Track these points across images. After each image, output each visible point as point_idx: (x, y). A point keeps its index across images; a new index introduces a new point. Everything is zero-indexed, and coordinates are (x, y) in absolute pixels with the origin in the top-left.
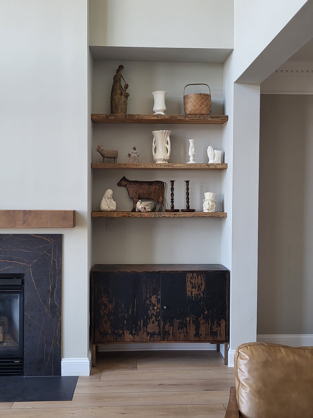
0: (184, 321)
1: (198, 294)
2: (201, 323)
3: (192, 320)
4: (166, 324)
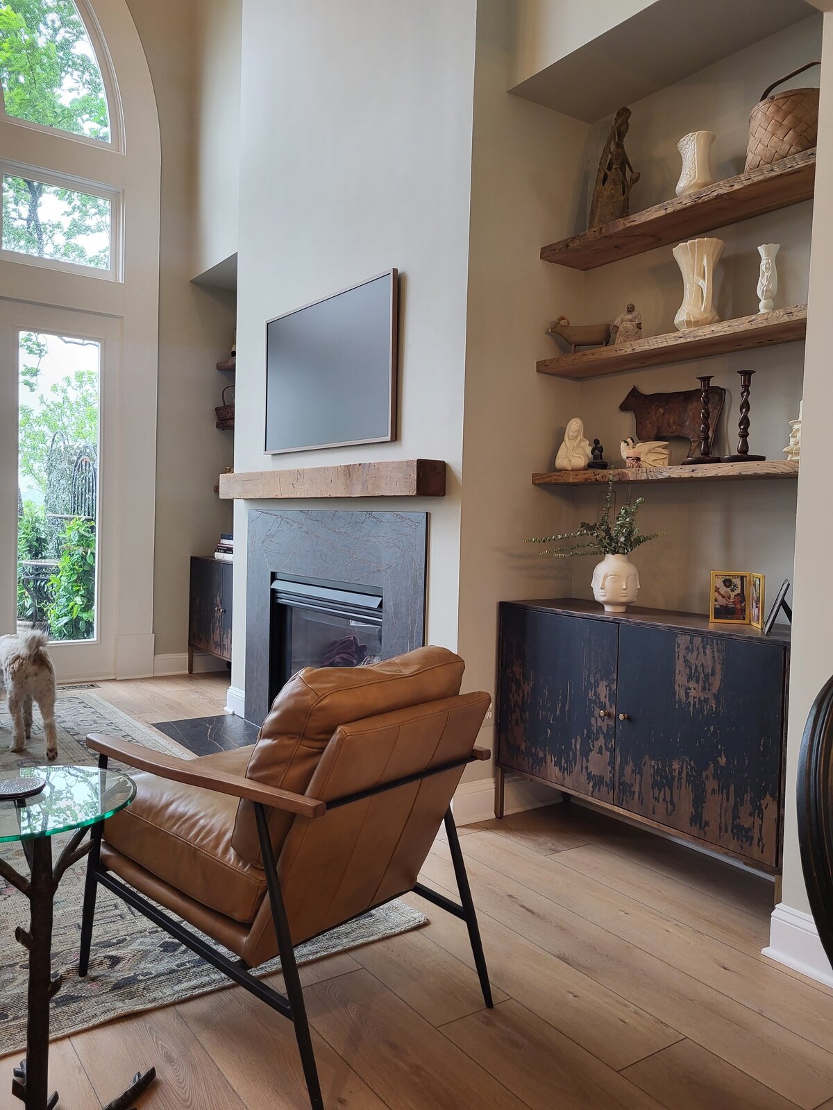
0: (667, 769)
1: (702, 698)
2: (709, 789)
3: (684, 772)
4: (627, 763)
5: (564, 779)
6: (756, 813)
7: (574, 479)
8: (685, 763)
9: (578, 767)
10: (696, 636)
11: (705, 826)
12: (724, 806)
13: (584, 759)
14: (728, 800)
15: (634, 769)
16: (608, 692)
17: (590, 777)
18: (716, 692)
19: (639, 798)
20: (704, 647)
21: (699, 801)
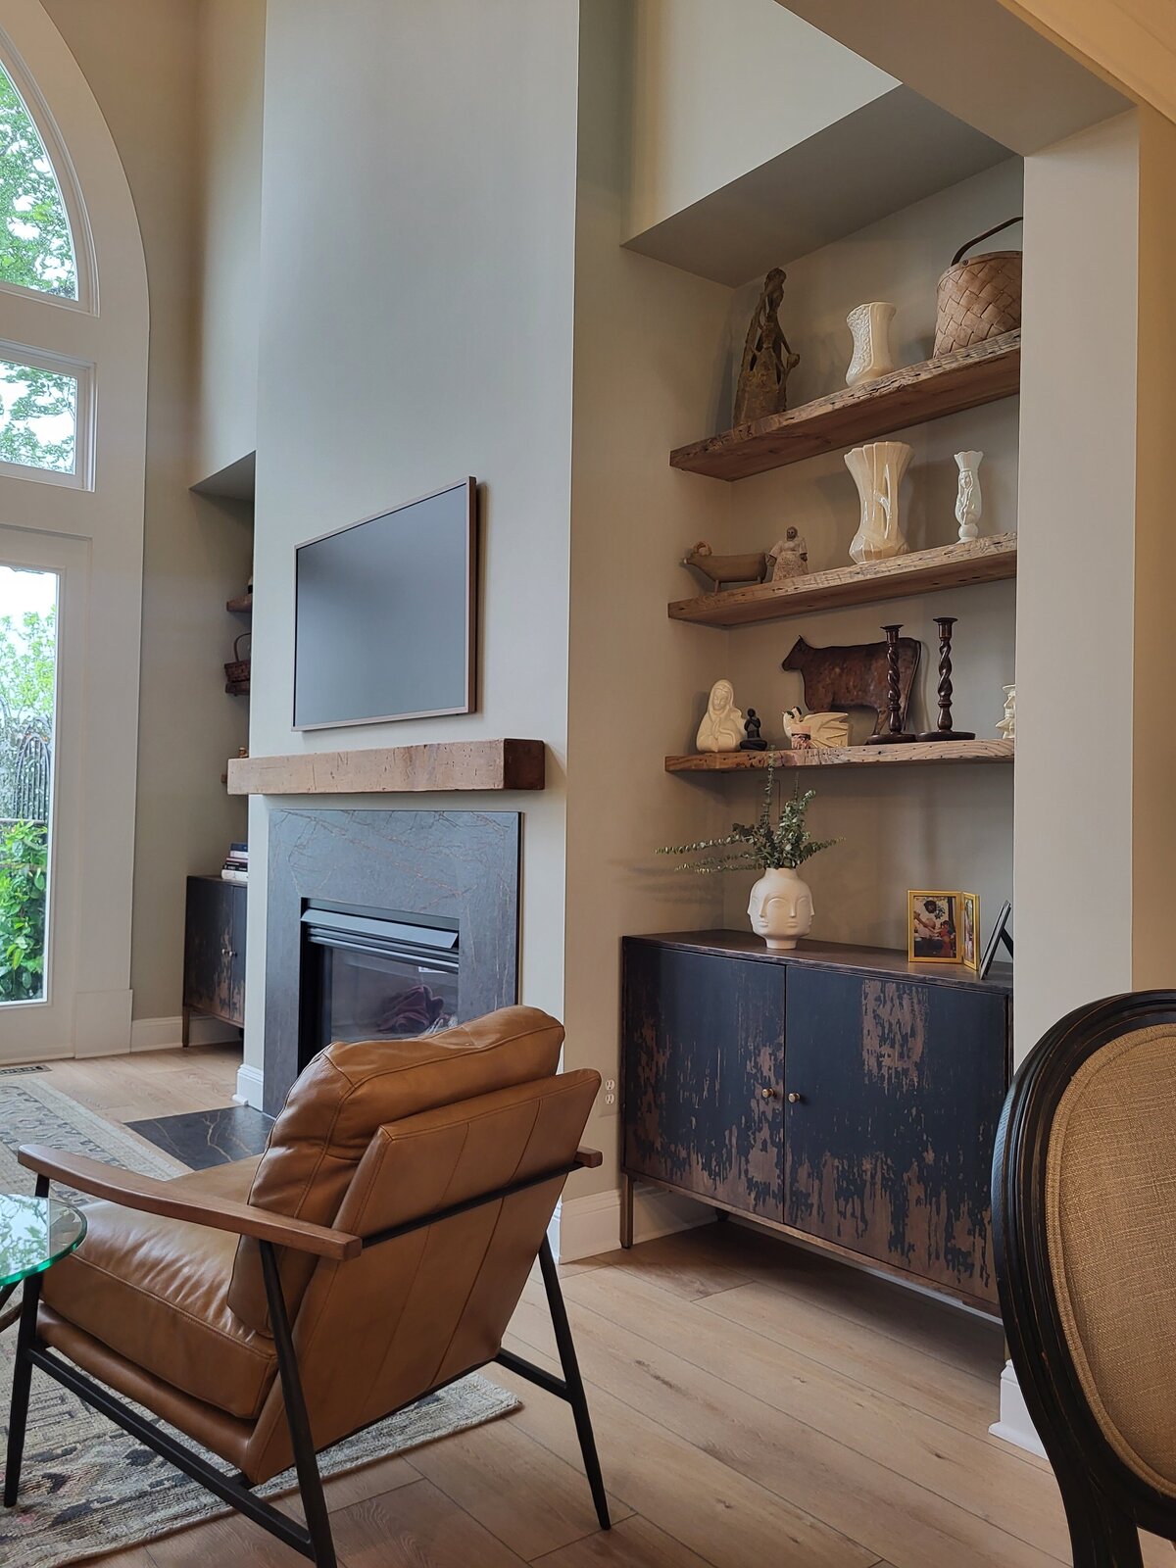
0: (855, 1170)
1: (899, 1069)
2: (912, 1197)
3: (879, 1175)
4: (801, 1164)
5: (715, 1189)
6: (977, 1230)
7: (721, 764)
8: (880, 1161)
9: (735, 1170)
10: (888, 982)
11: (909, 1251)
12: (934, 1221)
13: (743, 1159)
14: (938, 1213)
15: (811, 1171)
16: (773, 1062)
17: (751, 1184)
18: (918, 1061)
19: (819, 1214)
20: (900, 998)
21: (899, 1215)
